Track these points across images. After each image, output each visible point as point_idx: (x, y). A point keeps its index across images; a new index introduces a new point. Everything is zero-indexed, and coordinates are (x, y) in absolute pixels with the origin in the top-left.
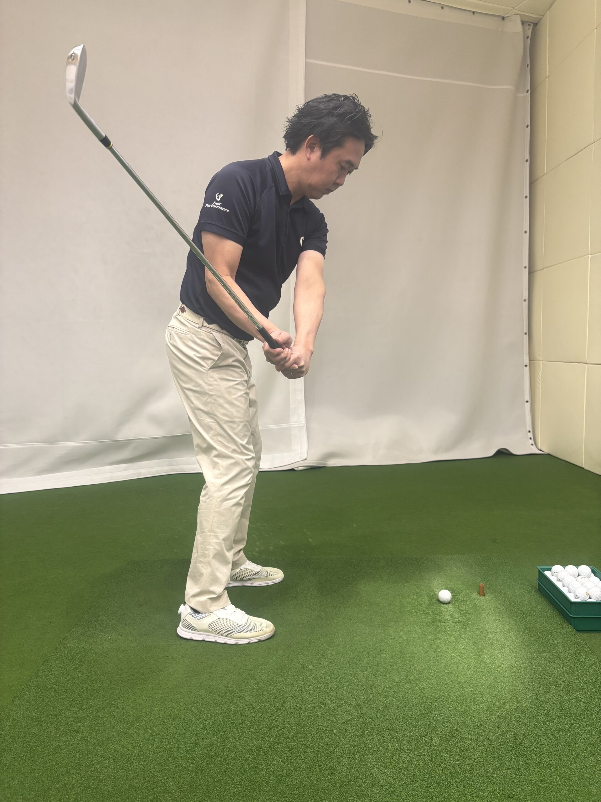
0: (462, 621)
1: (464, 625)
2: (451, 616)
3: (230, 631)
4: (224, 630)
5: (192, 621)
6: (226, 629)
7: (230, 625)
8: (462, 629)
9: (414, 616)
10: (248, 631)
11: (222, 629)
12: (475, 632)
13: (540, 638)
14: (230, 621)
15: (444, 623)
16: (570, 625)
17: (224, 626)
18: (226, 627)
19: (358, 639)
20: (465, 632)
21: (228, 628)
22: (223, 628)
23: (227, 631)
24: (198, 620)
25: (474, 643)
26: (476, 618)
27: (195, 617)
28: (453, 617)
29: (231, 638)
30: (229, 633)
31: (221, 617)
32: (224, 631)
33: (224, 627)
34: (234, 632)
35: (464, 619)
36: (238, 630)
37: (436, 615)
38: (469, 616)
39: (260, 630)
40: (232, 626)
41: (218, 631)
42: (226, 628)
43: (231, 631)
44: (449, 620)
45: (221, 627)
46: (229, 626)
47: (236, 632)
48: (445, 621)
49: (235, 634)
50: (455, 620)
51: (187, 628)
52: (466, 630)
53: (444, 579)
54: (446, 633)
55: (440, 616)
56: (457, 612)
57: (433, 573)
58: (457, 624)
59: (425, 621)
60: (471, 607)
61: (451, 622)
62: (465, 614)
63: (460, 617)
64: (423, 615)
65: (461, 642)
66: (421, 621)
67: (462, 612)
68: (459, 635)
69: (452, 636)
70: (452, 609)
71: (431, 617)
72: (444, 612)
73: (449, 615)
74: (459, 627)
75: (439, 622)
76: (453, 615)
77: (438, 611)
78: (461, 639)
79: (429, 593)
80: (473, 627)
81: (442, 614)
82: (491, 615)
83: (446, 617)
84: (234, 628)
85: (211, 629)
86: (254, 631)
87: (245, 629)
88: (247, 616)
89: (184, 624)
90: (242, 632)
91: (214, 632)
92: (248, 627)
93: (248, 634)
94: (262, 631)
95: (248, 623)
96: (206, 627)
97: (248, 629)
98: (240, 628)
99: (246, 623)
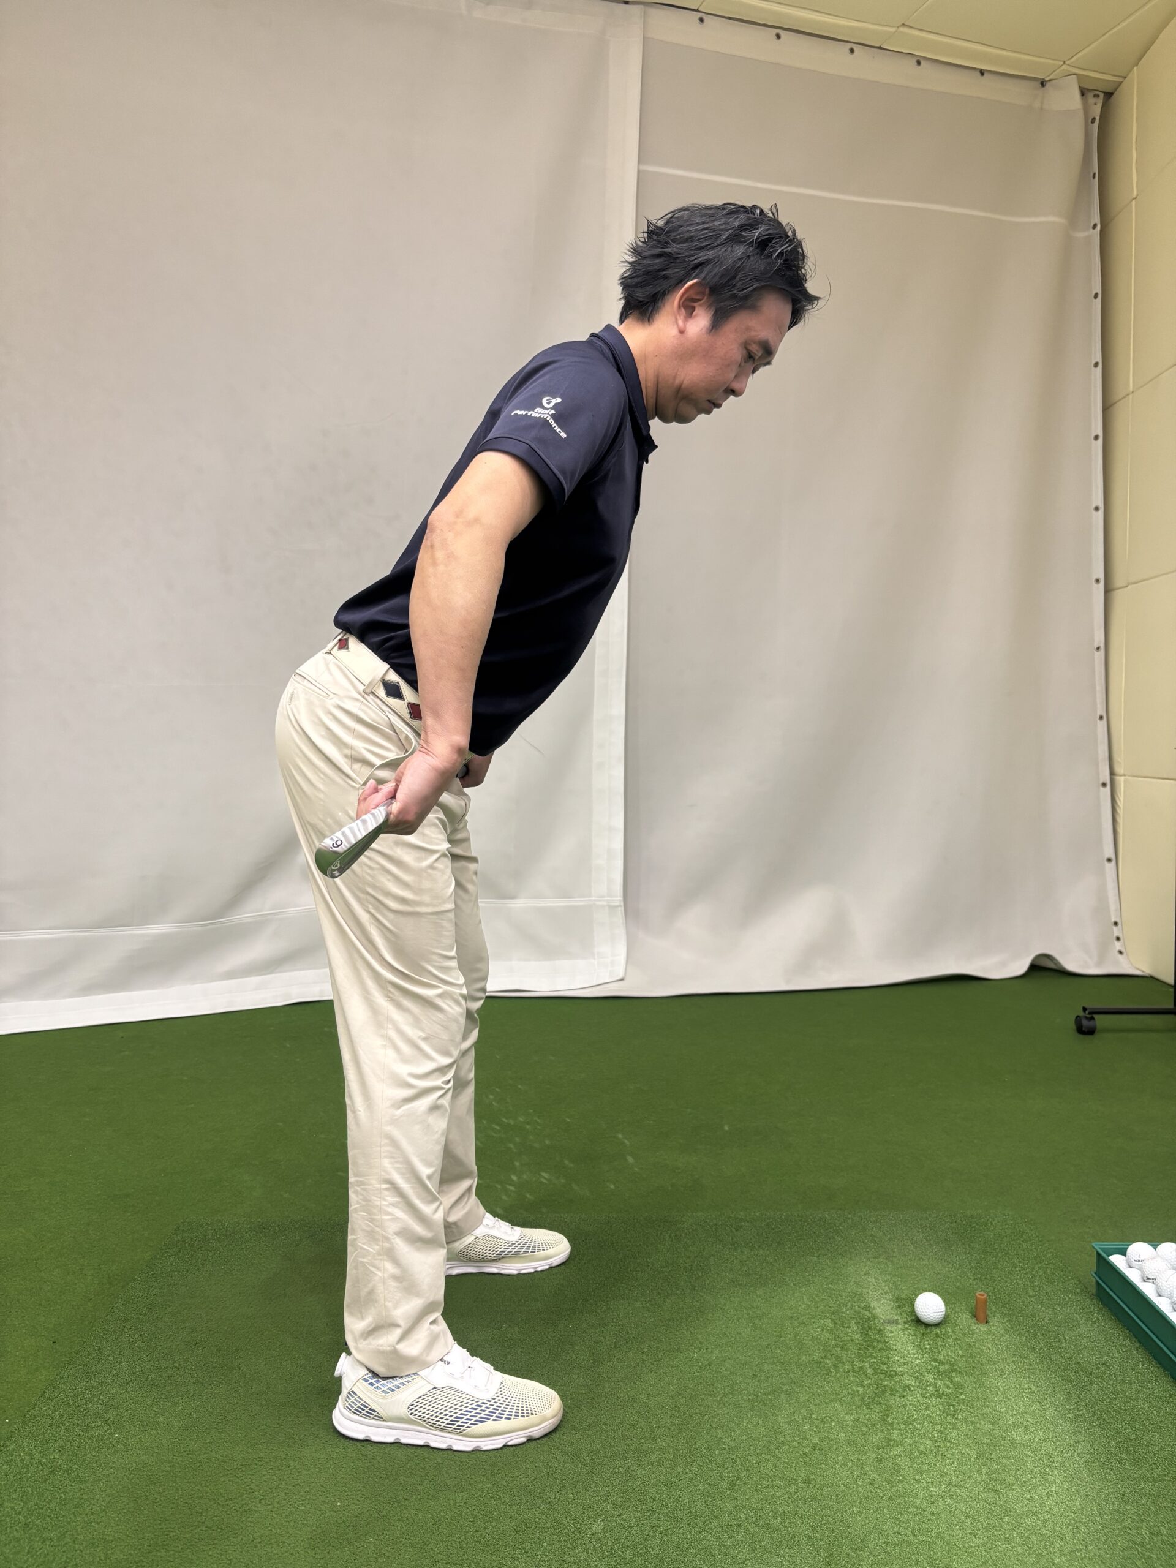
0: (943, 1394)
1: (950, 1404)
2: (917, 1378)
3: (461, 1421)
4: (445, 1417)
6: (452, 1414)
7: (460, 1404)
8: (947, 1414)
10: (504, 1416)
11: (441, 1414)
12: (978, 1425)
14: (460, 1394)
15: (904, 1397)
17: (447, 1408)
18: (451, 1409)
21: (457, 1411)
22: (445, 1413)
23: (452, 1418)
26: (975, 1385)
28: (921, 1381)
29: (463, 1436)
30: (457, 1424)
31: (439, 1386)
32: (447, 1419)
33: (445, 1410)
34: (470, 1422)
36: (479, 1416)
37: (882, 1376)
38: (958, 1379)
39: (530, 1412)
40: (466, 1405)
41: (433, 1420)
42: (451, 1412)
43: (463, 1420)
44: (912, 1389)
45: (438, 1410)
46: (457, 1406)
47: (476, 1421)
48: (905, 1393)
49: (473, 1426)
50: (928, 1388)
52: (957, 1419)
53: (889, 1274)
54: (910, 1426)
55: (891, 1376)
56: (929, 1368)
57: (863, 1258)
58: (934, 1401)
59: (858, 1391)
60: (960, 1352)
61: (918, 1395)
62: (949, 1373)
63: (939, 1382)
64: (851, 1374)
65: (948, 1454)
66: (850, 1391)
67: (942, 1368)
68: (942, 1433)
69: (925, 1435)
70: (916, 1358)
71: (870, 1381)
72: (899, 1366)
73: (911, 1376)
74: (939, 1408)
75: (891, 1394)
76: (921, 1374)
77: (885, 1364)
78: (948, 1444)
79: (859, 1313)
80: (972, 1411)
81: (894, 1371)
82: (1008, 1375)
83: (907, 1382)
84: (471, 1412)
85: (415, 1416)
86: (518, 1416)
87: (495, 1413)
88: (499, 1376)
89: (349, 1404)
90: (489, 1419)
91: (423, 1423)
92: (500, 1409)
93: (503, 1424)
94: (535, 1416)
95: (503, 1396)
96: (403, 1411)
97: (502, 1411)
98: (484, 1411)
99: (498, 1396)
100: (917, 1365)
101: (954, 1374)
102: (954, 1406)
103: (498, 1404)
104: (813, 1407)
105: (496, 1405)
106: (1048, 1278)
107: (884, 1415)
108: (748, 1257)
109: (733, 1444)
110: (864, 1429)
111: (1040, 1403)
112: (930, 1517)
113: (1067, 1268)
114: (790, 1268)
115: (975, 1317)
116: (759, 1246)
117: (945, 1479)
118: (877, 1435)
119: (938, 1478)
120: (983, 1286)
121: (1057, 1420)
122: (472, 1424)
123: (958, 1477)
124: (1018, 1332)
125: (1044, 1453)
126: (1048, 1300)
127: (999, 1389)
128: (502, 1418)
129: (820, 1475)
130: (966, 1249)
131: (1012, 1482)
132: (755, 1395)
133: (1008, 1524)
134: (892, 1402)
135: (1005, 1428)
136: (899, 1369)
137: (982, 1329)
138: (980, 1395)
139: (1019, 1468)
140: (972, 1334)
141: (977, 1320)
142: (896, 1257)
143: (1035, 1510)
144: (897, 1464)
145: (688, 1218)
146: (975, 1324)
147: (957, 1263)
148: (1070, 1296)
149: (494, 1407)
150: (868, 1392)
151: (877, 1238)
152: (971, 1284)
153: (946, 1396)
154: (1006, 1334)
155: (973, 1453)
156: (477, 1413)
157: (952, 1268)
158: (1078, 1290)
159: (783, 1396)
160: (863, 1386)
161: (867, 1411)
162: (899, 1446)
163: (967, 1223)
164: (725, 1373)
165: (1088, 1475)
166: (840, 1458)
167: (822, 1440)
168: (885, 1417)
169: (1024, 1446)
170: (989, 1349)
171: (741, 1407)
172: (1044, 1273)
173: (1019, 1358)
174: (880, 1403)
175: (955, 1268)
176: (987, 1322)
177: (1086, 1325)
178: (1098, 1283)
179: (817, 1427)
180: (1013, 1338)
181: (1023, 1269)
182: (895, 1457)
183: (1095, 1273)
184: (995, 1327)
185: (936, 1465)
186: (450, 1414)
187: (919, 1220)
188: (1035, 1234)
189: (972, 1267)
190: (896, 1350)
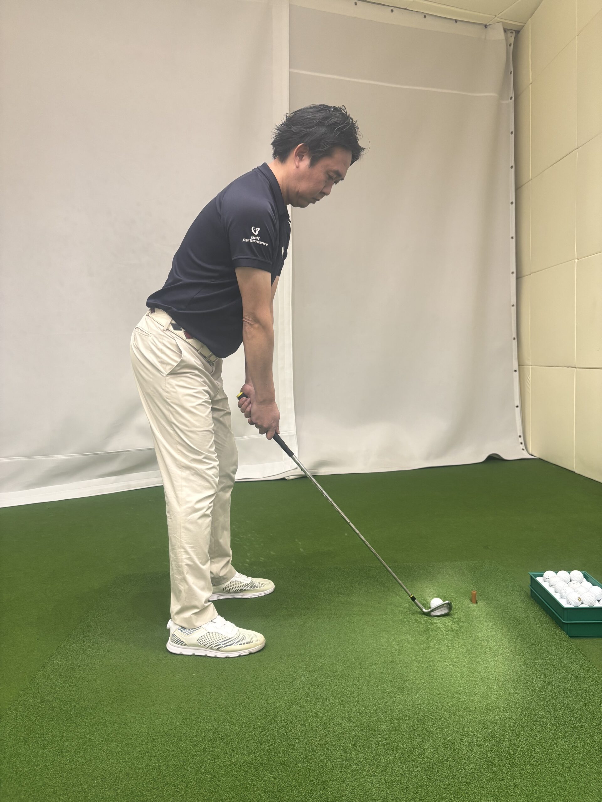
0: (454, 630)
1: (456, 633)
2: (444, 624)
3: (220, 645)
4: (213, 644)
5: (181, 635)
8: (455, 637)
9: (406, 625)
10: (239, 644)
11: (211, 643)
12: (468, 641)
13: (533, 645)
14: (220, 635)
15: (437, 631)
16: (563, 631)
17: (214, 640)
18: (216, 641)
19: (350, 650)
20: (458, 640)
21: (218, 641)
22: (213, 642)
23: (216, 644)
24: (187, 635)
25: (467, 651)
26: (468, 626)
27: (184, 632)
28: (445, 626)
29: (222, 651)
30: (218, 646)
31: (210, 631)
34: (224, 646)
35: (456, 627)
36: (228, 643)
37: (428, 624)
38: (461, 624)
39: (250, 642)
40: (222, 639)
41: (208, 645)
43: (221, 645)
44: (441, 628)
45: (210, 641)
46: (219, 639)
47: (227, 645)
48: (438, 630)
49: (226, 648)
50: (448, 628)
51: (176, 643)
54: (438, 642)
55: (432, 624)
56: (449, 620)
58: (450, 632)
59: (417, 630)
60: (463, 614)
61: (443, 630)
62: (458, 622)
63: (453, 626)
65: (454, 651)
68: (452, 644)
69: (444, 645)
73: (441, 624)
74: (452, 635)
77: (430, 620)
78: (454, 648)
80: (466, 635)
82: (483, 622)
83: (439, 626)
84: (224, 642)
85: (201, 644)
86: (245, 644)
87: (235, 642)
88: (238, 629)
89: (173, 640)
90: (232, 645)
91: (204, 646)
92: (238, 640)
93: (238, 647)
94: (252, 644)
95: (238, 636)
96: (195, 642)
98: (230, 641)
99: (236, 636)
102: (458, 634)
105: (235, 639)
128: (238, 644)
138: (470, 630)
140: (470, 608)
141: (472, 602)
143: (488, 670)
154: (485, 607)
156: (227, 642)
160: (419, 628)
161: (420, 637)
162: (433, 649)
168: (428, 639)
170: (476, 613)
173: (489, 616)
176: (477, 603)
182: (431, 652)
184: (480, 605)
185: (448, 655)
186: (215, 643)
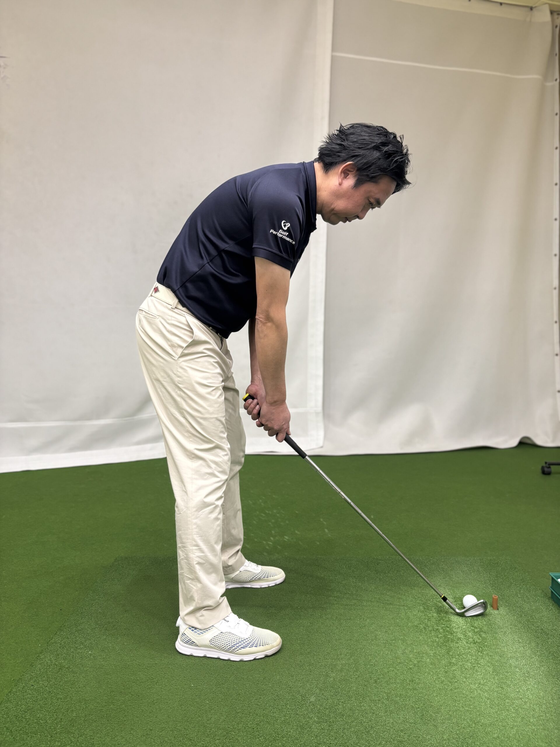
1: (480, 647)
4: (227, 646)
6: (230, 644)
7: (234, 640)
8: (479, 652)
11: (225, 644)
12: (493, 657)
14: (233, 635)
17: (227, 642)
18: (230, 642)
20: (482, 656)
21: (232, 643)
23: (230, 646)
25: (494, 671)
29: (236, 654)
31: (224, 632)
32: (227, 647)
33: (227, 643)
34: (238, 648)
35: (479, 639)
36: (242, 645)
37: (447, 633)
38: (484, 635)
39: (266, 644)
40: (236, 640)
41: (221, 647)
43: (235, 647)
44: (462, 639)
45: (223, 643)
46: (232, 641)
47: (241, 648)
48: (458, 641)
50: (469, 639)
52: (483, 654)
53: (451, 586)
54: (461, 657)
55: (451, 633)
56: (470, 630)
57: (438, 578)
58: (472, 645)
59: (436, 640)
60: (485, 623)
61: (465, 642)
62: (479, 632)
63: (475, 637)
64: (432, 632)
65: (479, 670)
66: (432, 640)
67: (476, 630)
68: (476, 660)
69: (468, 661)
70: (464, 625)
71: (441, 635)
72: (455, 629)
73: (461, 633)
74: (475, 649)
75: (451, 642)
76: (466, 633)
77: (449, 628)
78: (479, 665)
79: (436, 604)
80: (491, 650)
81: (453, 631)
82: (508, 634)
83: (459, 636)
84: (239, 644)
85: (213, 645)
86: (261, 645)
87: (250, 644)
88: (252, 627)
89: (183, 639)
90: (247, 647)
91: (217, 648)
92: (252, 642)
93: (253, 649)
94: (268, 645)
95: (253, 636)
96: (207, 642)
97: (253, 643)
98: (245, 643)
99: (251, 637)
100: (464, 629)
101: (482, 633)
102: (482, 648)
103: (251, 640)
104: (414, 647)
105: (250, 640)
106: (528, 589)
107: (448, 651)
108: (383, 577)
109: (376, 663)
110: (439, 657)
111: (523, 647)
112: (470, 699)
113: (537, 585)
114: (403, 582)
115: (492, 607)
116: (388, 572)
117: (477, 681)
118: (445, 660)
119: (474, 681)
120: (496, 593)
121: (532, 655)
122: (239, 649)
123: (484, 681)
124: (513, 614)
125: (525, 671)
126: (528, 599)
127: (504, 640)
128: (253, 646)
129: (418, 678)
130: (488, 575)
131: (509, 684)
132: (386, 640)
133: (508, 703)
134: (452, 645)
135: (506, 658)
136: (455, 630)
137: (495, 612)
138: (495, 643)
139: (513, 677)
140: (491, 615)
141: (493, 608)
142: (454, 578)
143: (521, 697)
144: (454, 674)
145: (354, 558)
146: (492, 610)
147: (484, 581)
148: (538, 598)
149: (250, 641)
150: (440, 640)
151: (445, 569)
152: (490, 592)
153: (478, 643)
154: (507, 615)
155: (491, 670)
157: (481, 584)
158: (542, 595)
159: (400, 641)
160: (438, 638)
161: (440, 649)
162: (455, 666)
163: (488, 563)
164: (372, 630)
165: (547, 681)
166: (427, 670)
167: (419, 662)
168: (449, 652)
169: (516, 667)
170: (499, 622)
171: (380, 646)
172: (526, 587)
173: (513, 626)
174: (446, 646)
175: (482, 584)
176: (498, 609)
177: (546, 611)
178: (552, 592)
179: (416, 656)
180: (510, 617)
181: (516, 585)
182: (454, 670)
183: (551, 587)
184: (502, 612)
185: (473, 675)
186: (229, 644)
187: (465, 561)
188: (521, 568)
189: (491, 583)
190: (454, 621)
